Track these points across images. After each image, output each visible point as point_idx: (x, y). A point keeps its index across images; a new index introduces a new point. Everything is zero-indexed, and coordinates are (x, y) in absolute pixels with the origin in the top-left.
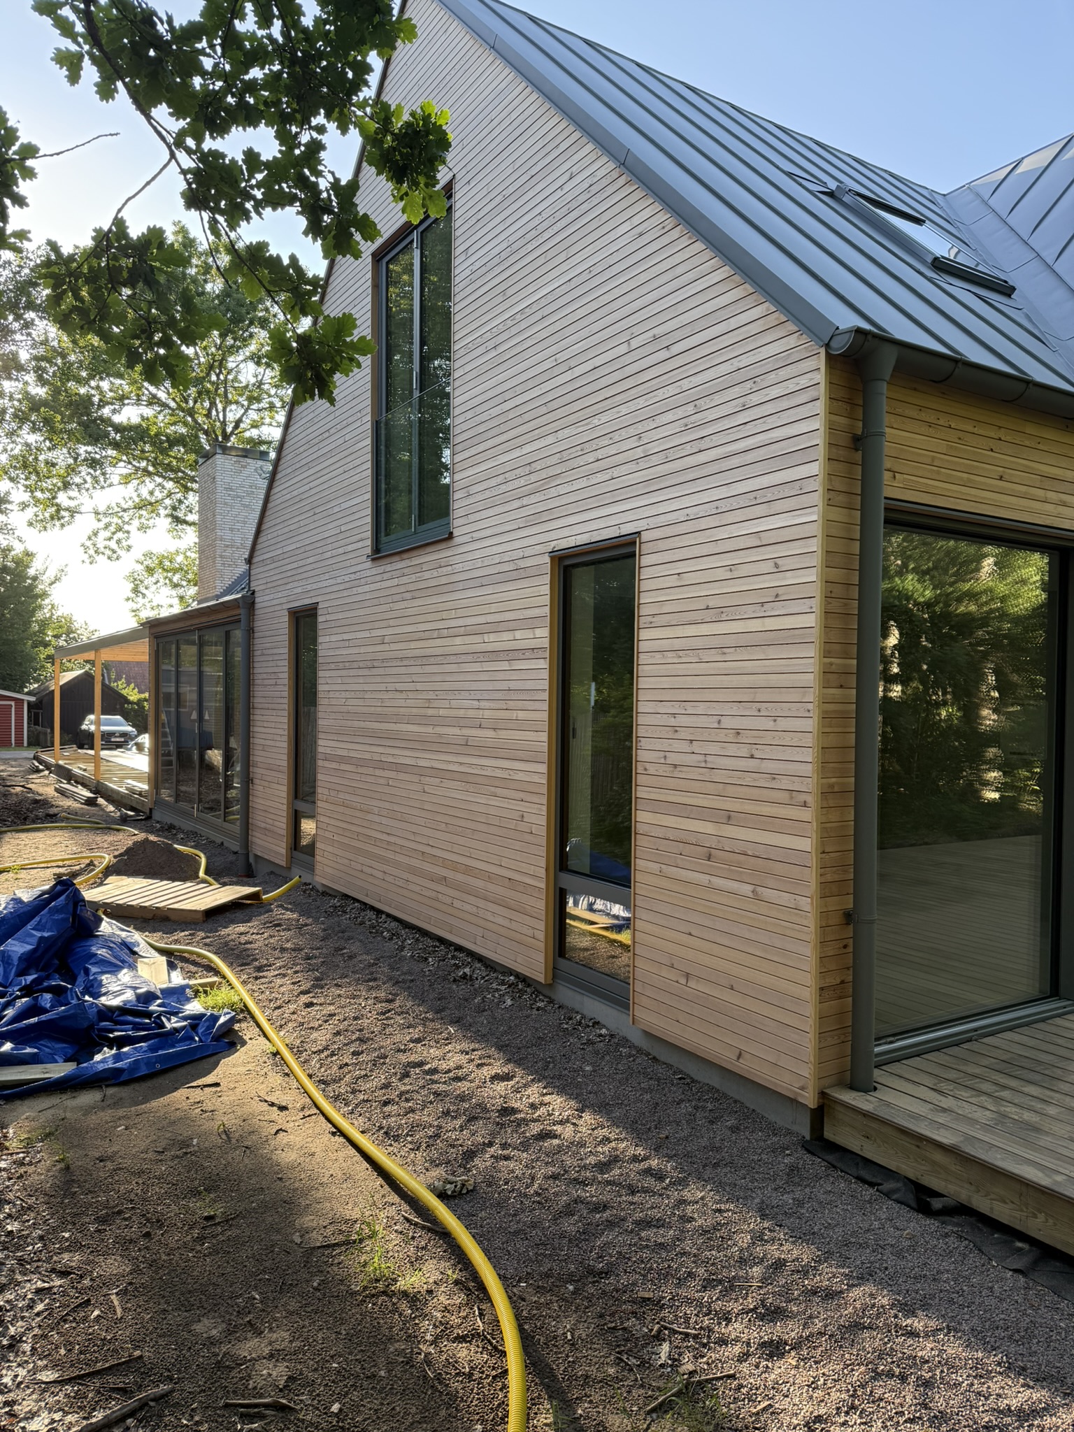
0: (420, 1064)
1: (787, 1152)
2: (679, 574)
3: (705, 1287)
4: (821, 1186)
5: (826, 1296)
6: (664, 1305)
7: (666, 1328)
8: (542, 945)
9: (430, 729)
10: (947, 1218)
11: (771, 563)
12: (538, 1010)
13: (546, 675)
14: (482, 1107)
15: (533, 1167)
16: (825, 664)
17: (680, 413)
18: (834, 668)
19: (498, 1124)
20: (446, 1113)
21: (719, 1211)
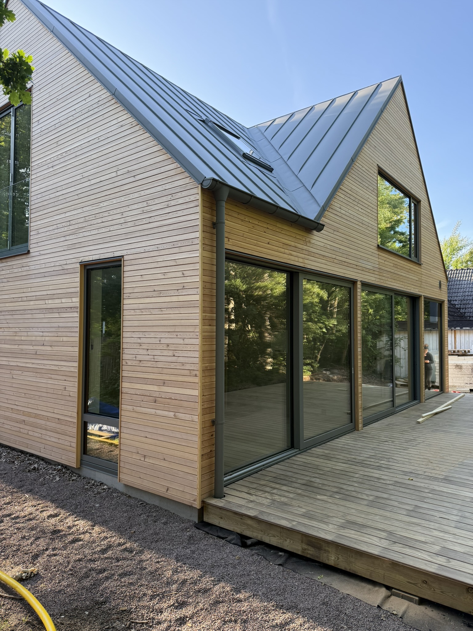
0: (9, 515)
1: (188, 530)
2: (141, 275)
3: (151, 599)
4: (203, 543)
5: (204, 591)
6: (132, 612)
7: (133, 622)
8: (75, 450)
9: (16, 347)
10: (253, 548)
11: (181, 273)
12: (73, 481)
13: (78, 320)
14: (43, 532)
15: (69, 557)
16: (203, 316)
17: (140, 205)
18: (207, 318)
19: (51, 539)
20: (24, 538)
21: (158, 562)
